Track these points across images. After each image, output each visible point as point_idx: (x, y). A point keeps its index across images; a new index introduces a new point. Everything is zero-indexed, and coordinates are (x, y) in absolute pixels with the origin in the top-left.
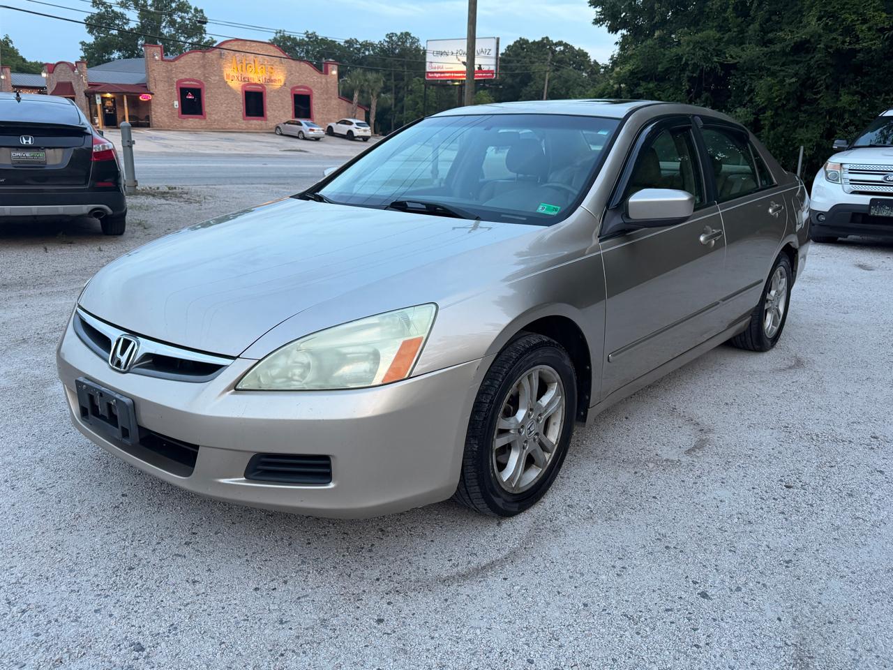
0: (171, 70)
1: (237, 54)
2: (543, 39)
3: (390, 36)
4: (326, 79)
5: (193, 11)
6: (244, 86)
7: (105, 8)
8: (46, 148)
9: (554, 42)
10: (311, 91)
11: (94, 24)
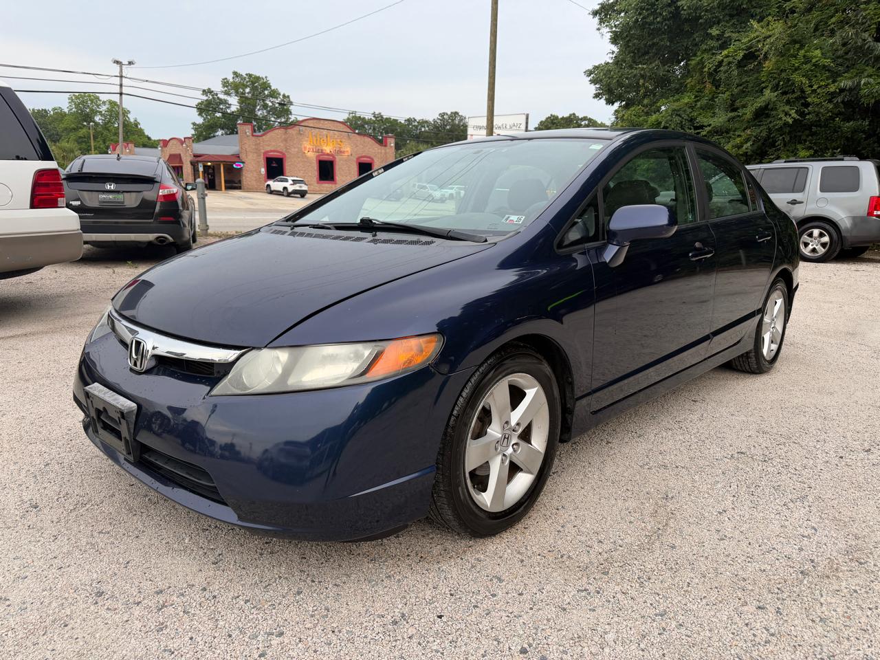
0: (259, 143)
1: (313, 130)
2: (571, 115)
3: (442, 115)
4: (385, 150)
5: (281, 97)
6: (317, 156)
7: (212, 95)
8: (124, 192)
9: (580, 117)
10: (373, 159)
11: (202, 109)
